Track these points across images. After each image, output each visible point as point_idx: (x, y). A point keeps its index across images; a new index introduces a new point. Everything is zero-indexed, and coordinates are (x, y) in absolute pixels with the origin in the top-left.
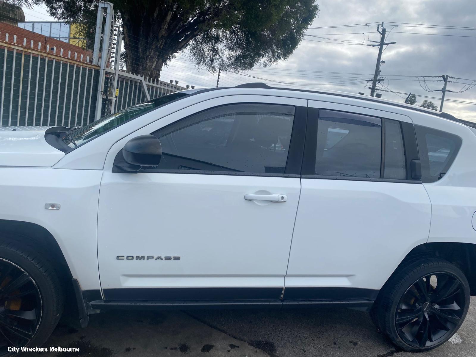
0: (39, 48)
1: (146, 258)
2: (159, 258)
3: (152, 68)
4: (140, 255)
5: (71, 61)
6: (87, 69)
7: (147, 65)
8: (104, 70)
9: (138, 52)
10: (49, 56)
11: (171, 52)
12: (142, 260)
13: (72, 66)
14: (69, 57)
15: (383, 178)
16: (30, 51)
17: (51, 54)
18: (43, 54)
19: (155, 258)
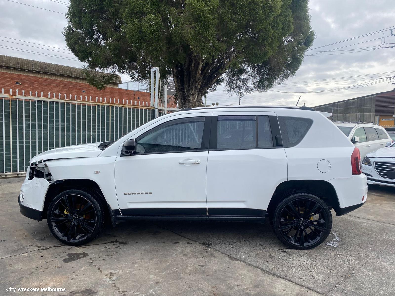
0: (119, 102)
1: (136, 193)
2: (142, 193)
3: (194, 101)
4: (134, 193)
5: (137, 107)
6: (147, 110)
7: (190, 100)
8: (157, 108)
9: (184, 92)
10: (124, 106)
11: (207, 88)
12: (135, 194)
13: (138, 110)
14: (136, 104)
15: (258, 147)
16: (114, 105)
17: (125, 105)
18: (120, 105)
19: (141, 193)
